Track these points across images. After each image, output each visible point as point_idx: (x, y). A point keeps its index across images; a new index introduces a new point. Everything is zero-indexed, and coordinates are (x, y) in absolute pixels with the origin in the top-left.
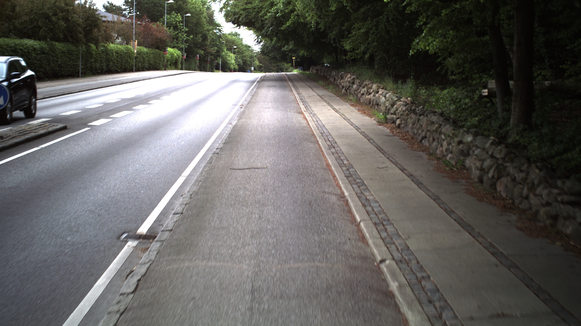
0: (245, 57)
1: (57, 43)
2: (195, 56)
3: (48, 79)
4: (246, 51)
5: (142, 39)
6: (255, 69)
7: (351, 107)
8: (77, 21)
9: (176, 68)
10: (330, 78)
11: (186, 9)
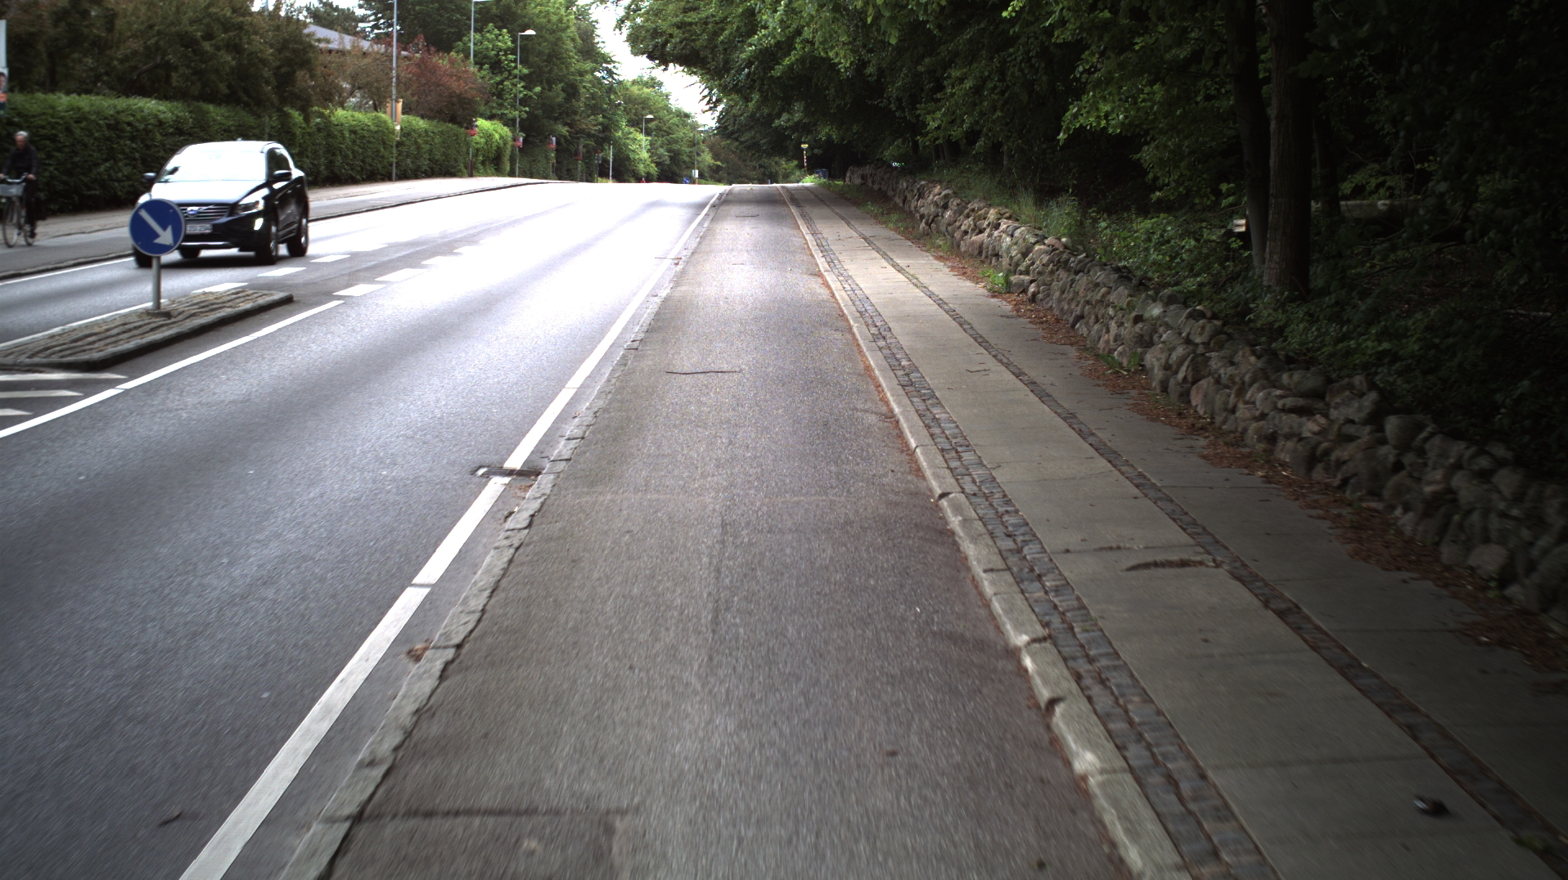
0: (676, 142)
1: (211, 107)
2: (545, 139)
4: (678, 126)
5: (413, 95)
6: (701, 175)
7: (937, 262)
8: (261, 51)
9: (499, 172)
10: (894, 196)
11: (524, 17)
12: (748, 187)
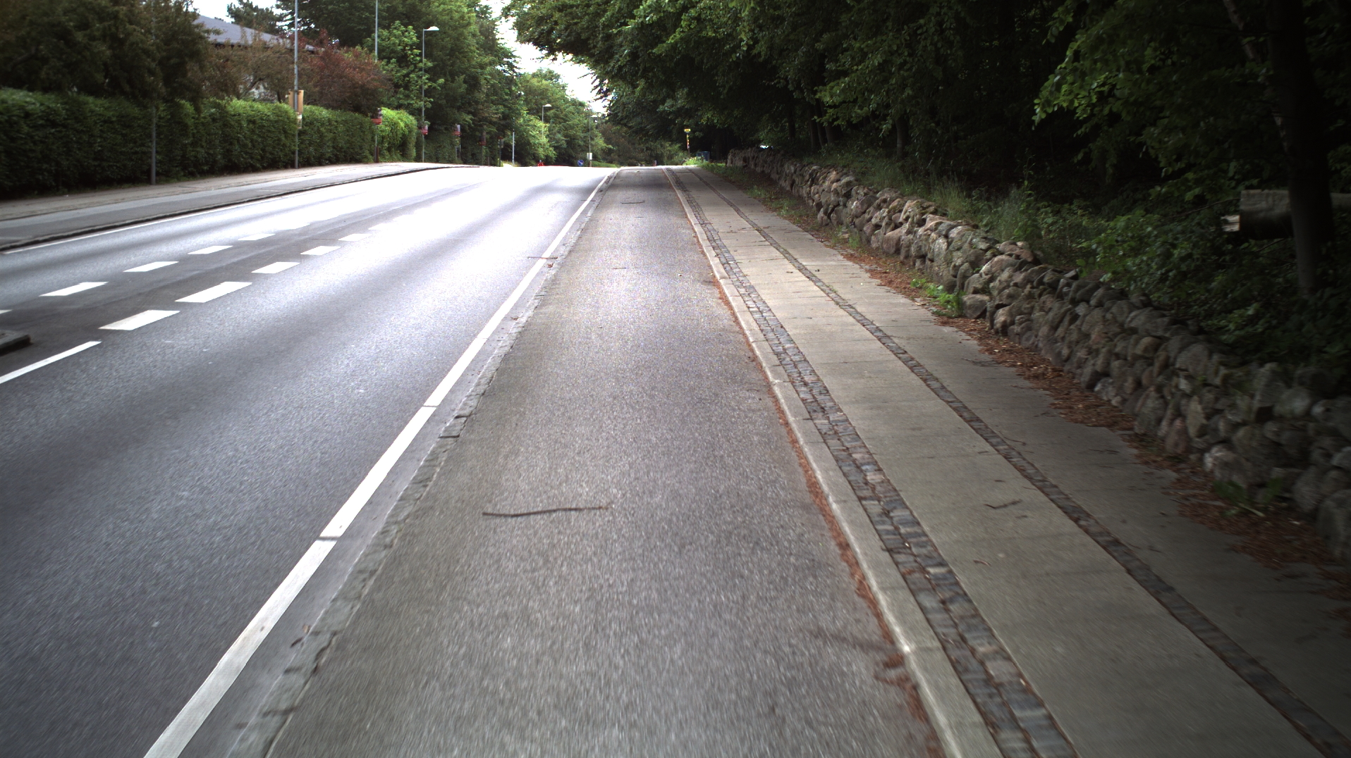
0: (572, 128)
1: (91, 99)
2: (450, 127)
3: (66, 190)
4: (573, 114)
5: (315, 86)
6: (595, 157)
7: (850, 263)
8: (142, 41)
9: (405, 157)
10: (779, 179)
11: (428, 14)
12: (635, 169)
